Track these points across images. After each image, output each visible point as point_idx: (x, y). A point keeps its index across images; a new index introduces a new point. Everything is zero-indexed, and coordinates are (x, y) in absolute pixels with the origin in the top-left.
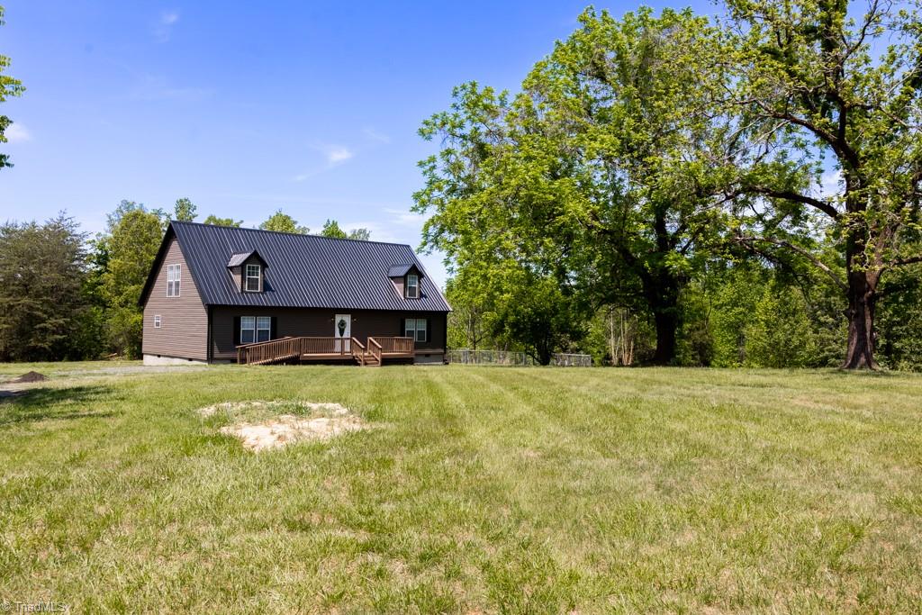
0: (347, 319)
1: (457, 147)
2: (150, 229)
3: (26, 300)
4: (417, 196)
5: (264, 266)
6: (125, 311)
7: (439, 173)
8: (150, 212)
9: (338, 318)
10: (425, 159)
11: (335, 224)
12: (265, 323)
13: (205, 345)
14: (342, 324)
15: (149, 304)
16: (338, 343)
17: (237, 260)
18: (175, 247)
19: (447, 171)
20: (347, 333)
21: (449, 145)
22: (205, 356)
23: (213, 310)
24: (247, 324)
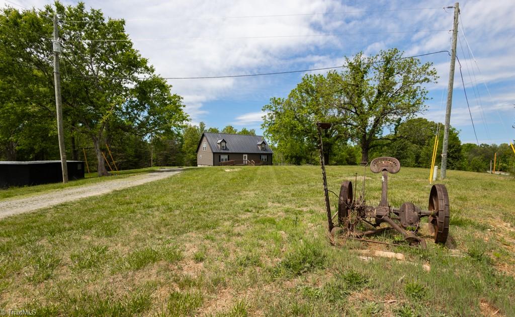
0: (246, 156)
1: (272, 112)
2: (195, 132)
3: (165, 152)
4: (262, 125)
5: (226, 142)
6: (190, 154)
7: (267, 119)
8: (192, 126)
9: (244, 155)
10: (263, 116)
11: (245, 129)
12: (226, 157)
13: (213, 162)
14: (245, 157)
15: (199, 152)
16: (244, 161)
17: (219, 141)
18: (205, 138)
19: (269, 119)
20: (246, 159)
21: (269, 112)
22: (213, 165)
23: (214, 153)
24: (223, 157)
